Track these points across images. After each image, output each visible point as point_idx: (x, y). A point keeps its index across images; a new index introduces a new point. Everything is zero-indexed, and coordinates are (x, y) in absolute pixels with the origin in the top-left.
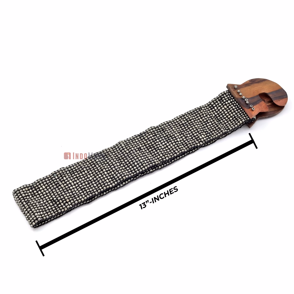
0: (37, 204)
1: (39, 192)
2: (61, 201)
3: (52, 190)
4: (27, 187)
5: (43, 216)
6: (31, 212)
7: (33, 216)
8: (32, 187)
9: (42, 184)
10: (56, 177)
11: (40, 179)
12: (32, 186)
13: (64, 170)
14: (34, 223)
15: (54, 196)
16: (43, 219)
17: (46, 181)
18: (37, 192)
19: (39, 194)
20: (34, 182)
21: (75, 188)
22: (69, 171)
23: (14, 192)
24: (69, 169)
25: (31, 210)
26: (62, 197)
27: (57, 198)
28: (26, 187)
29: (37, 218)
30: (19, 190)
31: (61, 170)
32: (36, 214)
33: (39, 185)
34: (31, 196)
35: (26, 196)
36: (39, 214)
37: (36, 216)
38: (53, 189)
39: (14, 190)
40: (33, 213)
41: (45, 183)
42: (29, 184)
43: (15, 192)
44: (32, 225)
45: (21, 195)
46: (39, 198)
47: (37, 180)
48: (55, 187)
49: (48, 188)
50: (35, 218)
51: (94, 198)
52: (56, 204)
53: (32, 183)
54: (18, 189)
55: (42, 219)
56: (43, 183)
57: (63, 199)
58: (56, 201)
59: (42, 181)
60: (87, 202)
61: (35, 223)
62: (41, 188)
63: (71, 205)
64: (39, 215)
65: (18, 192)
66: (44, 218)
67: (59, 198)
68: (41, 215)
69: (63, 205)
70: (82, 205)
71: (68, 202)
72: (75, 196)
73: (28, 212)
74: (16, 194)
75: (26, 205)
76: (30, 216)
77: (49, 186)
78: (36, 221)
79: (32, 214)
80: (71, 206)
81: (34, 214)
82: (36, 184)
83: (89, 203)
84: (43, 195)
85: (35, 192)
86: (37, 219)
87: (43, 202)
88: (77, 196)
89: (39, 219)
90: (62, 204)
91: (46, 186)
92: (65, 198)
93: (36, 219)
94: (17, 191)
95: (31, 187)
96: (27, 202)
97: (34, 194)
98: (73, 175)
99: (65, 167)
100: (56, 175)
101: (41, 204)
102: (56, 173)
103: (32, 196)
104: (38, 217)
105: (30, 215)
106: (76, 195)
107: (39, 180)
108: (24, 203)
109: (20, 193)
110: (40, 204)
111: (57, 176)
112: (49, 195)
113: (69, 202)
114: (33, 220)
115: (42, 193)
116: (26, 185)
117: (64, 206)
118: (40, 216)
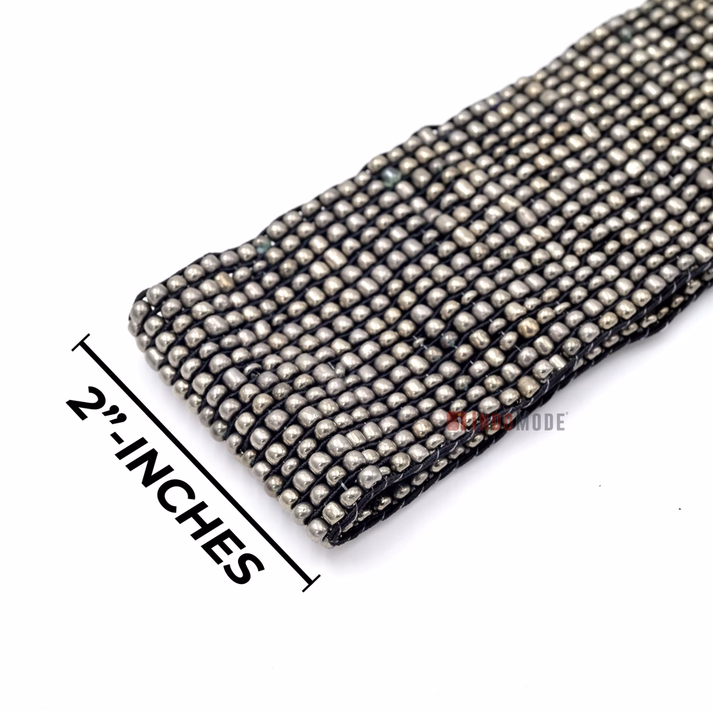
0: (323, 372)
1: (314, 296)
2: (479, 337)
3: (397, 273)
4: (222, 268)
5: (385, 447)
6: (293, 431)
7: (320, 460)
8: (259, 265)
9: (318, 243)
10: (405, 189)
11: (298, 209)
12: (256, 258)
13: (445, 138)
14: (333, 510)
15: (421, 312)
16: (394, 472)
17: (341, 220)
18: (300, 295)
19: (314, 310)
20: (264, 233)
21: (549, 240)
22: (479, 140)
23: (141, 308)
24: (475, 129)
25: (293, 419)
26: (482, 309)
27: (445, 322)
28: (217, 271)
29: (348, 472)
30: (177, 294)
31: (423, 144)
32: (337, 443)
33: (298, 248)
34: (262, 328)
35: (233, 330)
36: (354, 437)
37: (337, 460)
38: (405, 265)
39: (140, 297)
40: (312, 436)
41: (336, 231)
42: (235, 250)
43: (149, 305)
44: (317, 525)
45: (198, 323)
46: (324, 334)
47: (281, 219)
48: (413, 247)
49: (366, 258)
50: (336, 473)
51: (683, 294)
52: (452, 359)
53: (251, 242)
54: (165, 283)
55: (385, 470)
56: (322, 231)
57: (497, 324)
58: (449, 338)
59: (311, 218)
60: (645, 325)
61: (343, 507)
62: (318, 269)
63: (553, 353)
64: (360, 448)
65: (172, 304)
66: (399, 460)
67: (464, 319)
68: (372, 445)
69: (505, 363)
70: (617, 347)
71: (534, 338)
72: (564, 296)
73: (276, 437)
74: (155, 322)
75: (248, 391)
76: (292, 463)
77: (369, 247)
78: (351, 495)
79: (308, 444)
80: (558, 362)
81: (322, 446)
82: (279, 246)
83: (655, 328)
84: (346, 311)
85: (283, 294)
86: (351, 478)
87: (357, 353)
88: (579, 293)
89: (367, 473)
90: (494, 356)
91: (349, 252)
92: (503, 316)
93: (344, 479)
94: (165, 298)
95: (249, 263)
96: (248, 368)
97: (282, 308)
98: (511, 161)
99: (441, 120)
100: (398, 176)
101: (348, 372)
102: (395, 165)
103: (270, 322)
104: (353, 459)
105: (292, 451)
106: (571, 288)
107: (292, 218)
108: (234, 377)
109: (186, 310)
110: (340, 371)
111: (408, 178)
112: (387, 308)
113: (538, 335)
114: (320, 491)
115: (335, 298)
116: (218, 256)
117: (510, 370)
118: (369, 455)
